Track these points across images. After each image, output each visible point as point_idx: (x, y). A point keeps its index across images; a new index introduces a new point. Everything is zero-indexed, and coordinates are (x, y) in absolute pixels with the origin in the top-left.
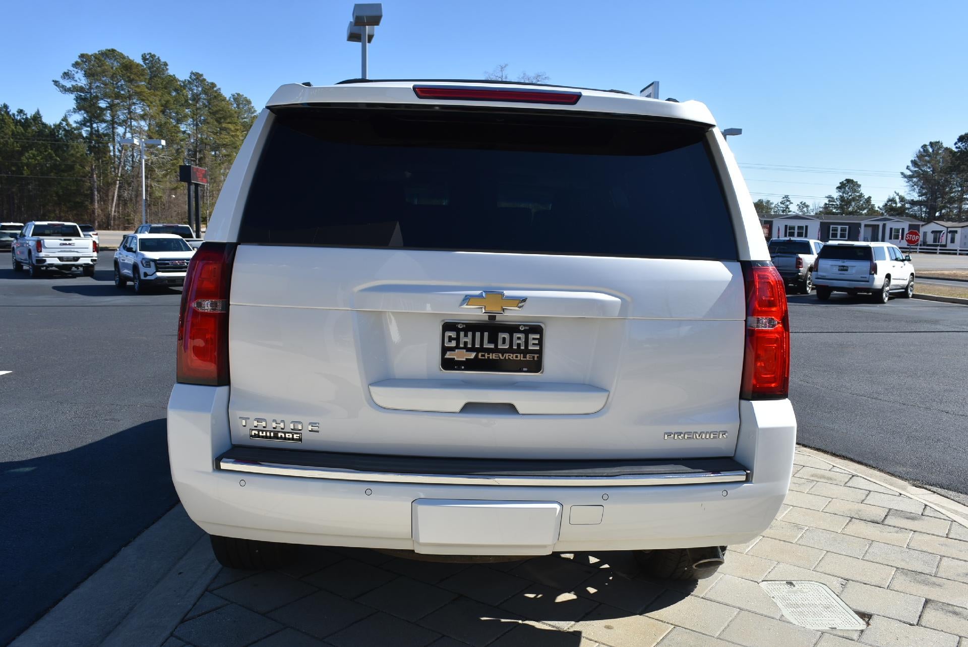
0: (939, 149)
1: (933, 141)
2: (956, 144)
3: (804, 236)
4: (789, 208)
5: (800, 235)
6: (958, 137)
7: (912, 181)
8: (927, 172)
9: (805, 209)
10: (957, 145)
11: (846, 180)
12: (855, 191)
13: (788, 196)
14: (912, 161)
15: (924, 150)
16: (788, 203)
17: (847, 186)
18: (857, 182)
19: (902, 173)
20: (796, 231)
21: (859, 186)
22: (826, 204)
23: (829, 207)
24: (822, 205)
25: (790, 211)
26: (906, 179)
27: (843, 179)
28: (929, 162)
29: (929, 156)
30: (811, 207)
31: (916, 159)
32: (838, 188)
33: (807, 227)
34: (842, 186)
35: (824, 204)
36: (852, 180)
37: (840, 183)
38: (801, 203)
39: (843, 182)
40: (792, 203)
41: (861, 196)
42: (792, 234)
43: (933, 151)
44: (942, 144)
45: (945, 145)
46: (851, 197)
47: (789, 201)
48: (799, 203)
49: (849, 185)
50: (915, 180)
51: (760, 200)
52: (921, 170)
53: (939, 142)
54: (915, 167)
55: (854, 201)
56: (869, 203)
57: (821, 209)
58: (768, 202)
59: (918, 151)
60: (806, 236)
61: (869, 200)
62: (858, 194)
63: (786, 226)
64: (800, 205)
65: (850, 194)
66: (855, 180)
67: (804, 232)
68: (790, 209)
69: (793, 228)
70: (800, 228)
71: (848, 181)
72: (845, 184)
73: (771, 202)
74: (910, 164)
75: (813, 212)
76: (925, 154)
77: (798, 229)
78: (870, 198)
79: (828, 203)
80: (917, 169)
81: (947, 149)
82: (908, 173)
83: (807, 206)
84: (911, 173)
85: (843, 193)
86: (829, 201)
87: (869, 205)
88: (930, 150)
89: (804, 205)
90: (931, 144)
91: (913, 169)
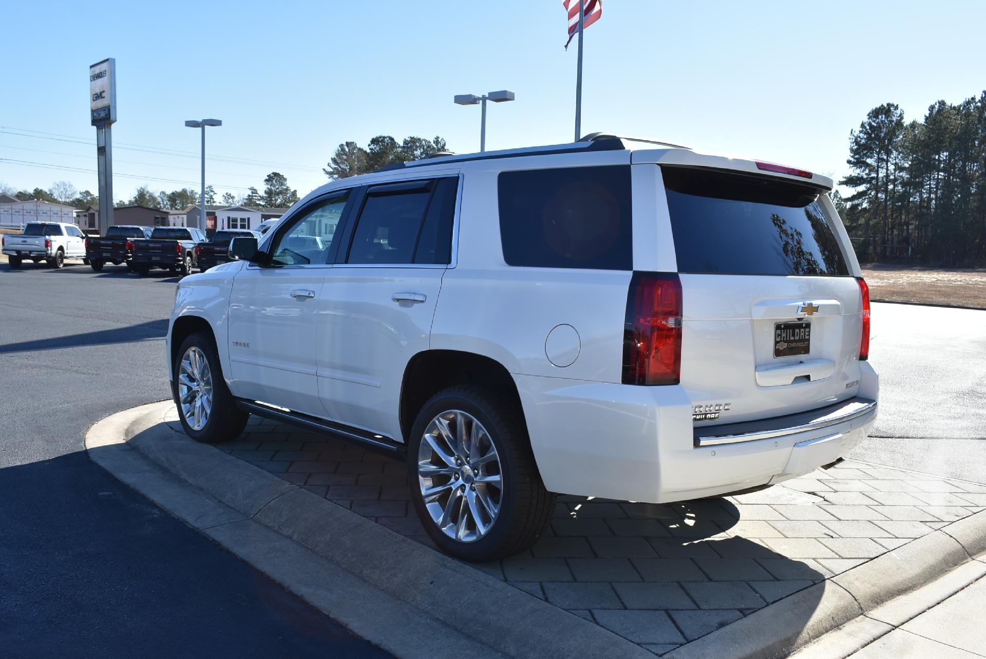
0: (354, 149)
1: (348, 141)
2: (369, 145)
3: (247, 227)
4: (213, 199)
5: (243, 227)
6: (371, 140)
7: (332, 177)
8: (346, 170)
9: (230, 200)
10: (370, 147)
11: (273, 173)
12: (282, 184)
13: (211, 186)
14: (332, 159)
15: (342, 149)
16: (212, 194)
17: (274, 179)
18: (283, 176)
19: (324, 170)
20: (239, 223)
21: (285, 180)
22: (249, 196)
23: (252, 198)
24: (246, 197)
25: (214, 202)
26: (328, 176)
27: (270, 172)
28: (346, 160)
29: (346, 155)
30: (236, 199)
31: (336, 157)
32: (266, 180)
33: (249, 219)
34: (269, 179)
35: (247, 195)
36: (279, 174)
37: (268, 176)
38: (227, 194)
39: (270, 175)
40: (216, 194)
41: (287, 189)
42: (235, 226)
43: (349, 151)
44: (356, 144)
45: (359, 146)
46: (278, 190)
47: (213, 191)
48: (225, 194)
49: (274, 178)
50: (336, 176)
51: (183, 190)
52: (341, 168)
53: (353, 143)
54: (336, 165)
55: (281, 193)
56: (295, 197)
57: (245, 201)
58: (192, 192)
59: (337, 150)
60: (249, 228)
61: (294, 193)
62: (285, 187)
63: (229, 218)
64: (226, 195)
65: (277, 187)
66: (281, 174)
67: (247, 224)
68: (215, 200)
69: (235, 220)
70: (243, 220)
71: (276, 174)
72: (272, 177)
73: (195, 191)
74: (331, 162)
75: (238, 203)
76: (342, 153)
77: (241, 221)
78: (295, 191)
79: (251, 194)
80: (337, 166)
81: (360, 149)
82: (330, 170)
83: (233, 198)
84: (332, 170)
85: (271, 185)
86: (252, 193)
87: (295, 198)
88: (347, 150)
89: (229, 196)
90: (347, 144)
91: (333, 166)
